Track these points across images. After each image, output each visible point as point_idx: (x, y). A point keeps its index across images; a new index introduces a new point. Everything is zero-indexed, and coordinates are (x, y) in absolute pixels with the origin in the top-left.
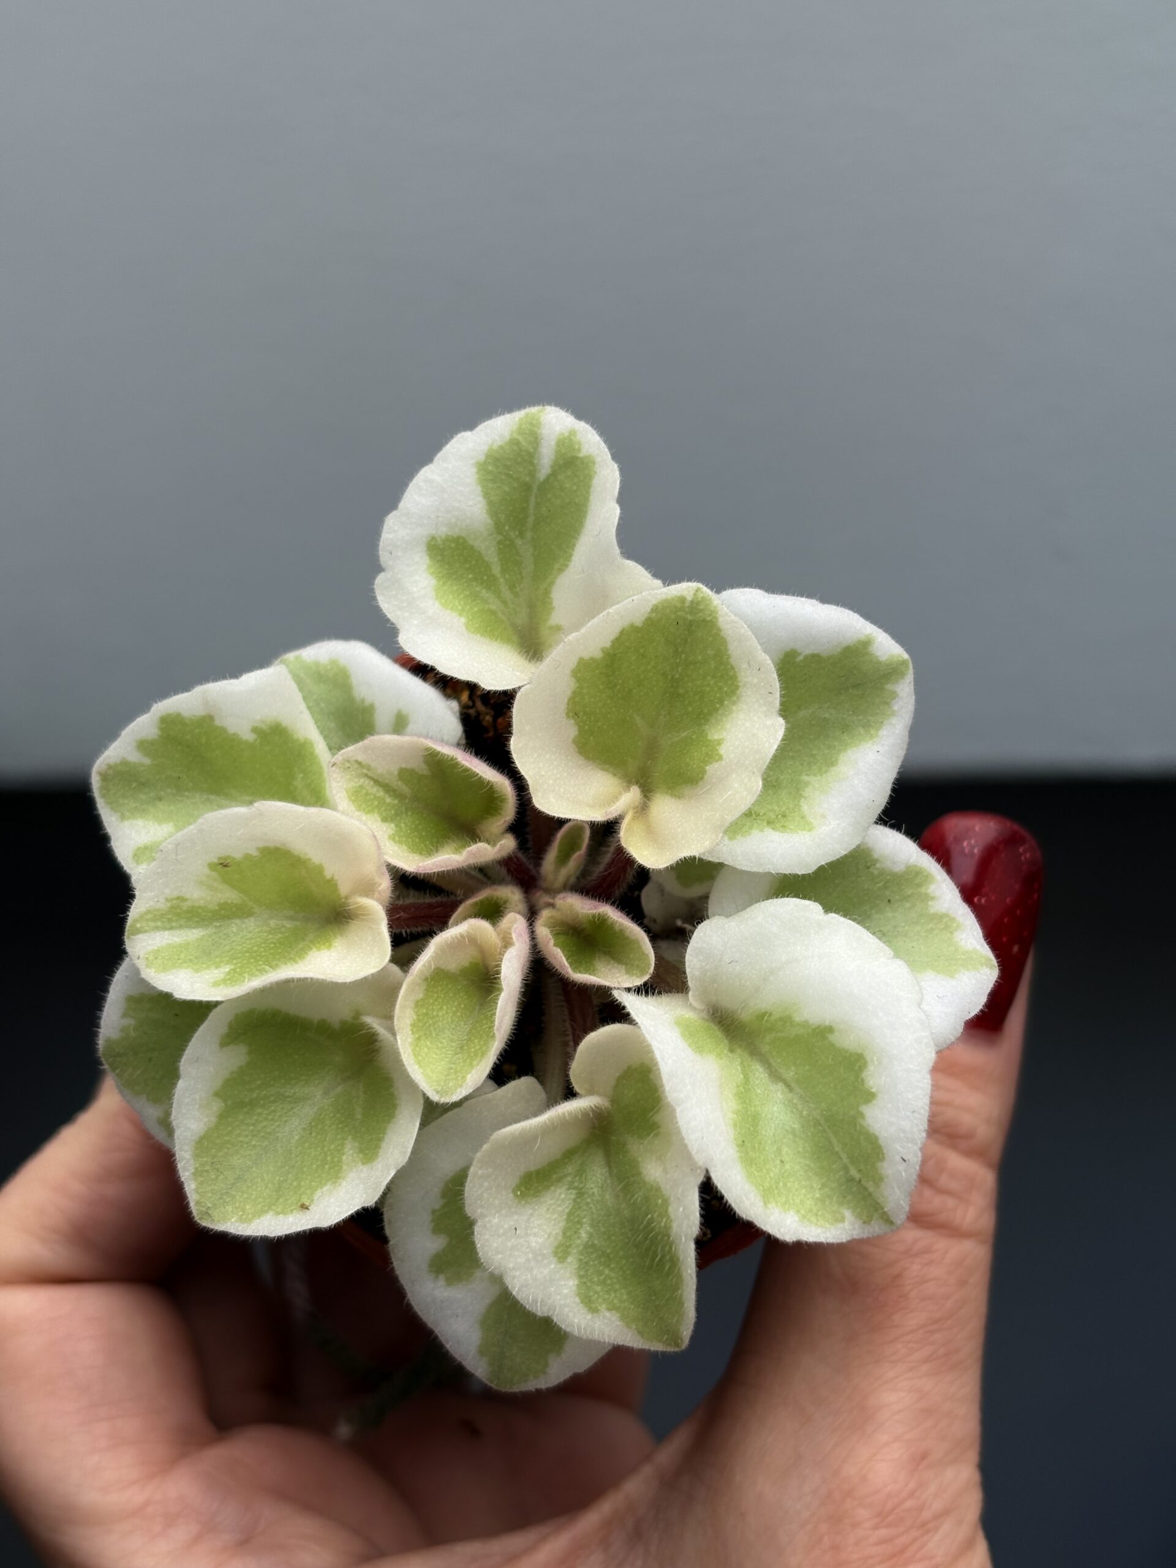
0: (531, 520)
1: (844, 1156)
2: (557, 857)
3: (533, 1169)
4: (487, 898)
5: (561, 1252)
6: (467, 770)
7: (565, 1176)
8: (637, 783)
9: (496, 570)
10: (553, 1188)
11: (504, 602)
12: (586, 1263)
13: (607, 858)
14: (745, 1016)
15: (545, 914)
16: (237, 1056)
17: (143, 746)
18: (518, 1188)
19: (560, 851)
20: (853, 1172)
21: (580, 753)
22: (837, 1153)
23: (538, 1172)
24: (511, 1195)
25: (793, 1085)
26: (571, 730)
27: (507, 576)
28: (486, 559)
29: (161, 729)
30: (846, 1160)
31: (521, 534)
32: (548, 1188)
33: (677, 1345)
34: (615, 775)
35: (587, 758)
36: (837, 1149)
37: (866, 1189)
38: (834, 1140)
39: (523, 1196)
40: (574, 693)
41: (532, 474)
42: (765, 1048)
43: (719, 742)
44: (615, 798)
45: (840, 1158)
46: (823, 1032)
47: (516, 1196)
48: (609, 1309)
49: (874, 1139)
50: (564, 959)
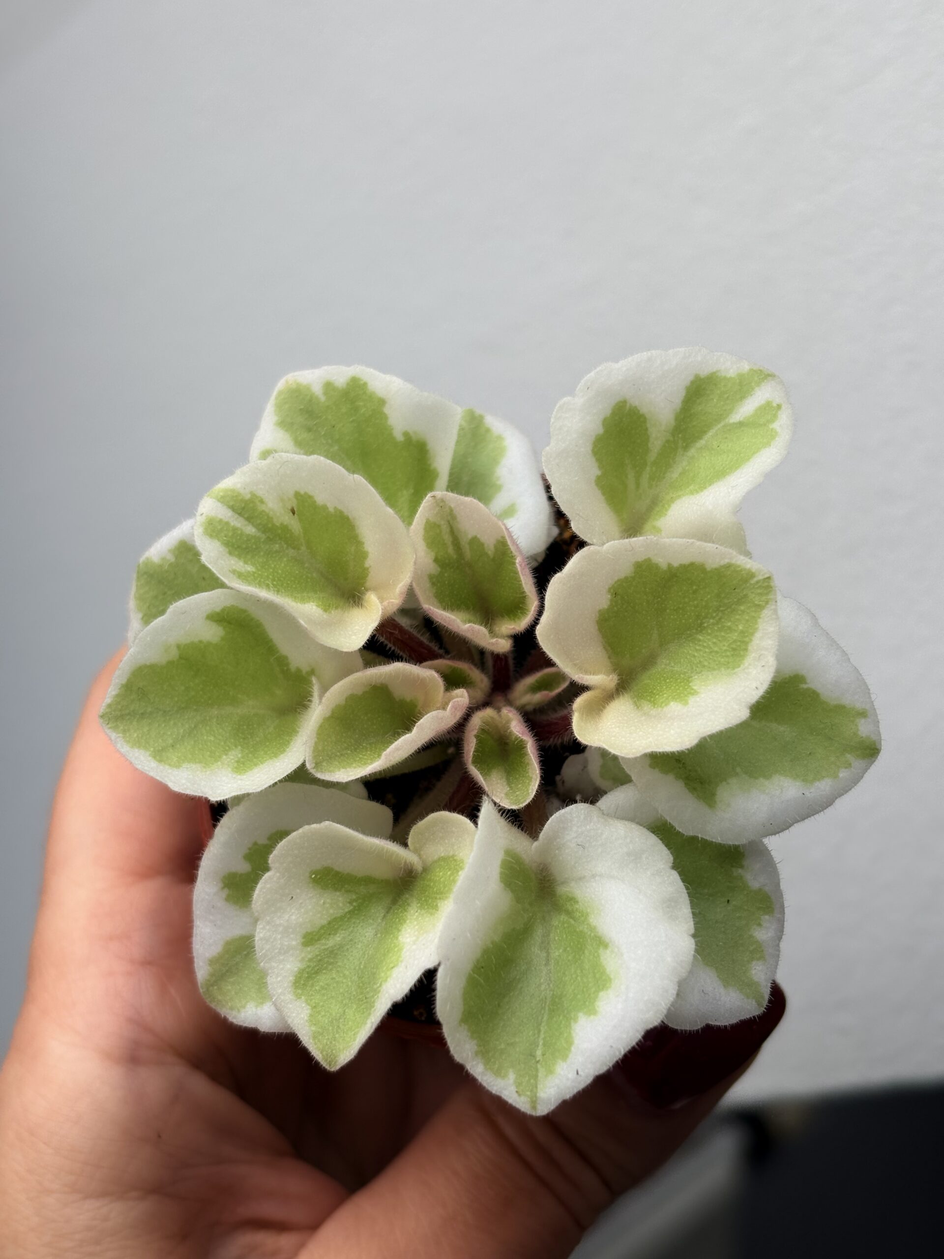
1: (542, 1036)
2: (533, 684)
3: (335, 868)
5: (308, 939)
6: (517, 574)
7: (353, 892)
8: (619, 675)
9: (650, 459)
10: (338, 893)
15: (488, 713)
16: (214, 634)
17: (328, 386)
18: (315, 872)
19: (537, 682)
21: (598, 624)
23: (338, 874)
24: (307, 874)
26: (604, 602)
27: (654, 469)
28: (650, 446)
29: (348, 384)
31: (686, 448)
32: (335, 890)
33: (330, 1065)
34: (608, 656)
35: (600, 630)
36: (543, 1028)
38: (545, 1021)
39: (315, 881)
41: (727, 413)
43: (695, 693)
44: (595, 673)
46: (600, 942)
47: (310, 877)
48: (307, 1003)
49: (569, 1042)
50: (473, 750)
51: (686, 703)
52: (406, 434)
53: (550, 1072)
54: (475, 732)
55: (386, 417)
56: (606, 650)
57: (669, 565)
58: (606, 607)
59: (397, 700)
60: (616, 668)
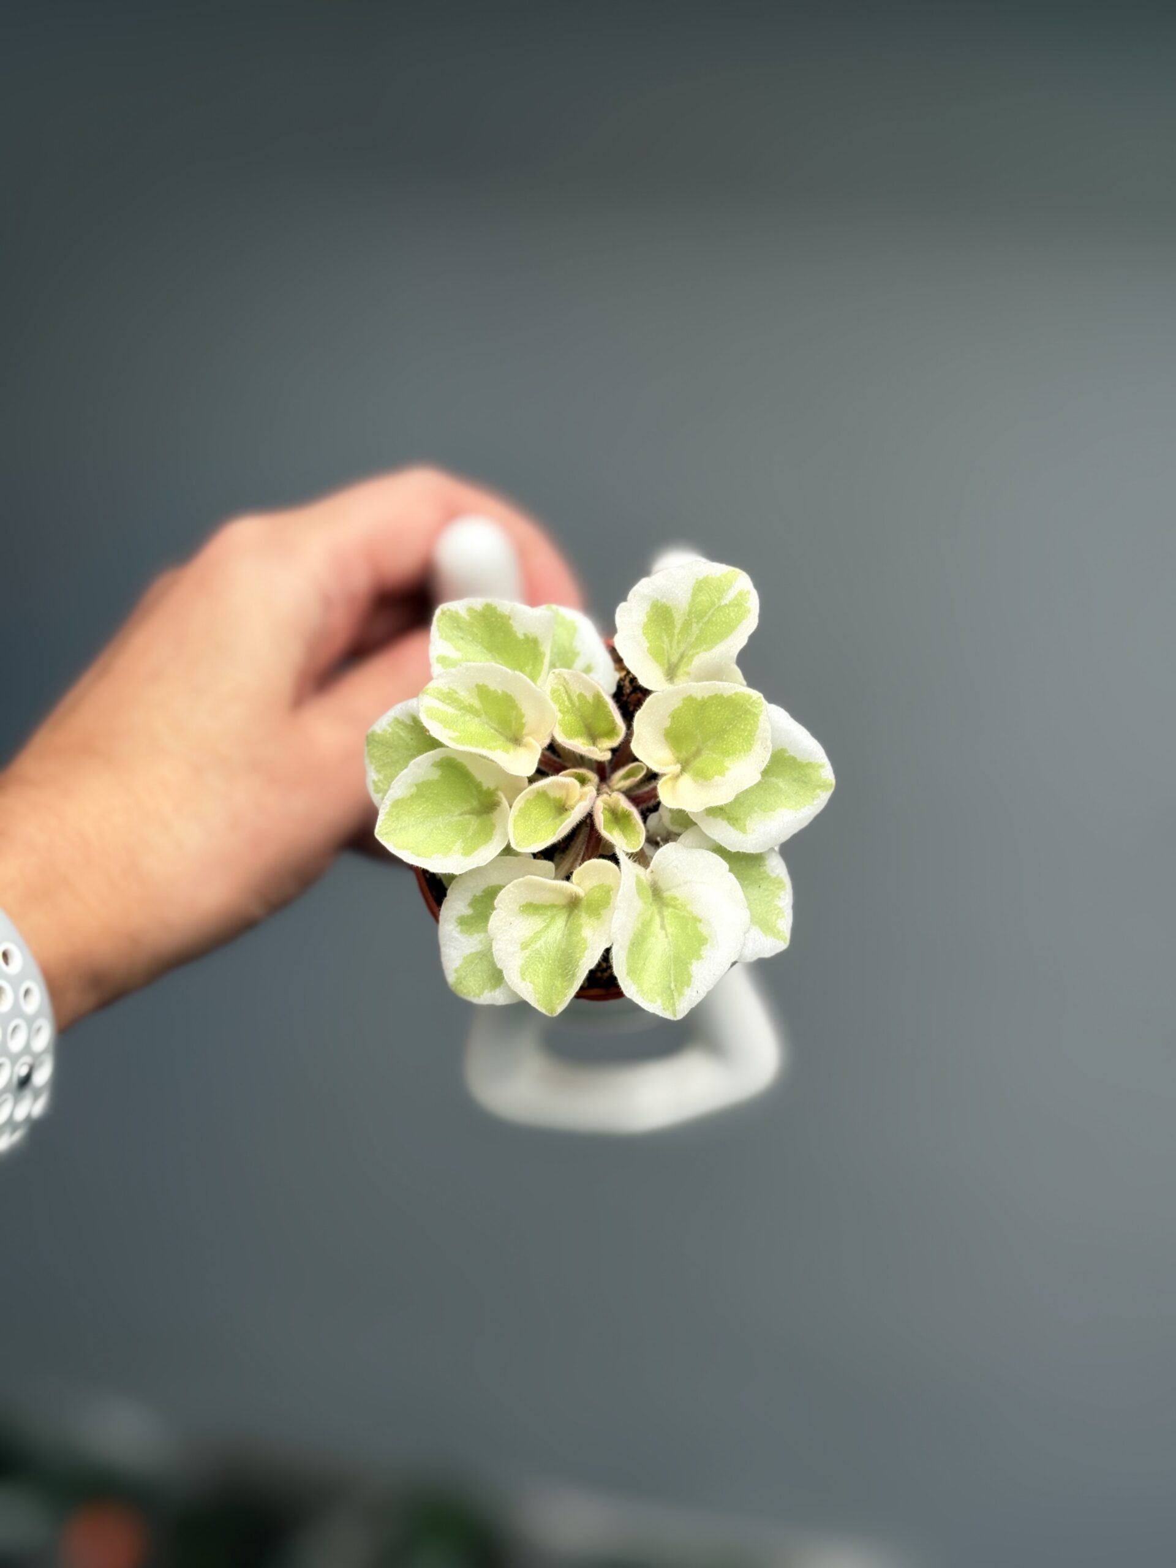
0: (706, 619)
1: (672, 977)
2: (624, 775)
3: (535, 902)
4: (582, 774)
5: (525, 946)
6: (610, 712)
7: (546, 915)
8: (681, 764)
9: (677, 631)
10: (537, 916)
11: (671, 647)
12: (532, 957)
13: (647, 788)
14: (666, 894)
15: (605, 797)
16: (436, 774)
17: (470, 610)
18: (523, 906)
19: (627, 773)
20: (672, 986)
21: (665, 735)
22: (670, 974)
23: (535, 905)
24: (518, 908)
25: (670, 936)
26: (668, 723)
27: (680, 637)
28: (675, 623)
29: (483, 608)
30: (672, 979)
31: (698, 623)
32: (535, 915)
33: (552, 1013)
34: (673, 754)
35: (666, 740)
36: (672, 972)
37: (673, 995)
38: (672, 967)
39: (523, 911)
40: (678, 708)
41: (719, 599)
42: (666, 913)
43: (727, 769)
44: (667, 765)
45: (670, 977)
46: (697, 920)
47: (520, 908)
48: (530, 982)
49: (690, 977)
50: (602, 821)
51: (724, 776)
52: (525, 635)
53: (681, 994)
54: (601, 810)
55: (512, 626)
56: (671, 750)
57: (703, 697)
58: (669, 726)
59: (552, 798)
60: (678, 761)
